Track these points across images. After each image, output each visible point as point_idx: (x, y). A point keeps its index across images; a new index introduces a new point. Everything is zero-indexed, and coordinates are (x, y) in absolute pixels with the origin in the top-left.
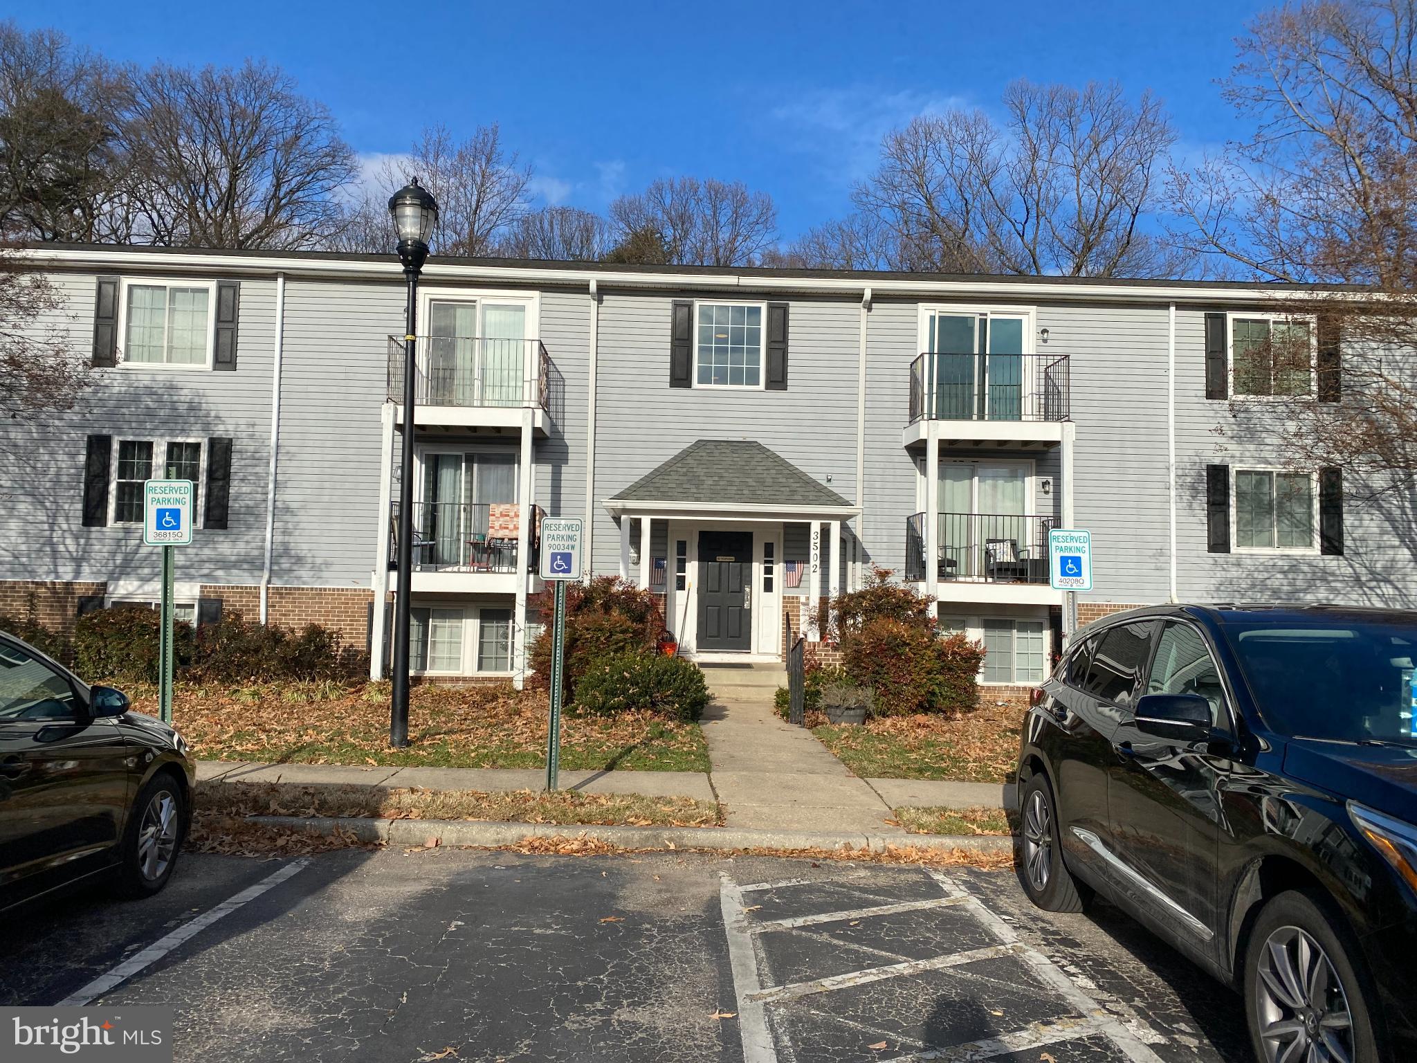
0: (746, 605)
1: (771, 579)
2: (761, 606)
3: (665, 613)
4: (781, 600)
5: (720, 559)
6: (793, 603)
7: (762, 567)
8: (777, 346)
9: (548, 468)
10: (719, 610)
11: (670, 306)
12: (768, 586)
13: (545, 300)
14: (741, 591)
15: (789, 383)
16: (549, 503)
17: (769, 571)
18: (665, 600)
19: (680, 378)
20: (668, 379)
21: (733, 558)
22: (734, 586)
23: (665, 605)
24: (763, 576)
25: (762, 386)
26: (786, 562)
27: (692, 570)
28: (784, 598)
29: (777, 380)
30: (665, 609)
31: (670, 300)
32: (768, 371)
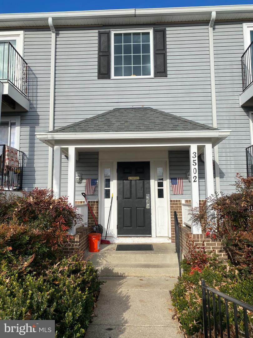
0: (148, 207)
1: (162, 190)
2: (157, 207)
3: (97, 213)
4: (169, 203)
5: (130, 178)
6: (177, 204)
7: (156, 182)
8: (160, 52)
9: (27, 129)
10: (131, 210)
11: (97, 35)
12: (161, 194)
13: (26, 36)
14: (144, 197)
15: (168, 73)
16: (27, 149)
17: (161, 185)
18: (98, 205)
19: (104, 74)
20: (97, 74)
21: (138, 178)
22: (140, 195)
23: (97, 208)
24: (157, 188)
25: (152, 75)
26: (171, 179)
27: (114, 186)
28: (171, 201)
29: (161, 71)
30: (98, 210)
31: (97, 31)
32: (156, 67)
